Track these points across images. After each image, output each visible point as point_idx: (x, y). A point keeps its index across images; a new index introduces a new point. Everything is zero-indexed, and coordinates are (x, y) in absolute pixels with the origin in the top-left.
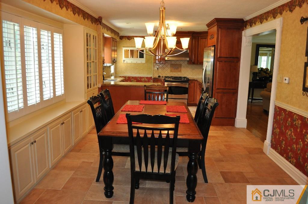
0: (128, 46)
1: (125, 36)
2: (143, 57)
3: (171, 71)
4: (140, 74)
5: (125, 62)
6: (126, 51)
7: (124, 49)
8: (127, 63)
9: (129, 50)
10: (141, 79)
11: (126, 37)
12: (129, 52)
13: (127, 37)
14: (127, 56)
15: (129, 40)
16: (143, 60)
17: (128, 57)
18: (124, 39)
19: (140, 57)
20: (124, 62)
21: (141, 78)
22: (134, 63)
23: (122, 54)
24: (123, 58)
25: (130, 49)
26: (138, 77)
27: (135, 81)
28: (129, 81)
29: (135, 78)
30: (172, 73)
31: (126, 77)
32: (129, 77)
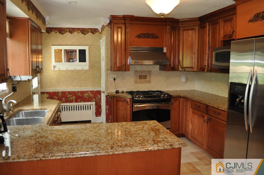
0: (60, 44)
1: (55, 28)
2: (85, 61)
3: (136, 82)
4: (80, 86)
5: (57, 69)
6: (58, 52)
7: (54, 48)
8: (60, 71)
9: (61, 50)
10: (83, 96)
12: (61, 53)
13: (58, 30)
14: (58, 60)
15: (62, 34)
16: (85, 66)
17: (61, 62)
18: (53, 33)
19: (80, 61)
20: (55, 69)
21: (82, 92)
22: (71, 71)
23: (51, 57)
24: (53, 63)
25: (63, 48)
26: (78, 92)
27: (74, 97)
28: (64, 99)
29: (74, 93)
30: (137, 85)
31: (58, 92)
32: (63, 93)
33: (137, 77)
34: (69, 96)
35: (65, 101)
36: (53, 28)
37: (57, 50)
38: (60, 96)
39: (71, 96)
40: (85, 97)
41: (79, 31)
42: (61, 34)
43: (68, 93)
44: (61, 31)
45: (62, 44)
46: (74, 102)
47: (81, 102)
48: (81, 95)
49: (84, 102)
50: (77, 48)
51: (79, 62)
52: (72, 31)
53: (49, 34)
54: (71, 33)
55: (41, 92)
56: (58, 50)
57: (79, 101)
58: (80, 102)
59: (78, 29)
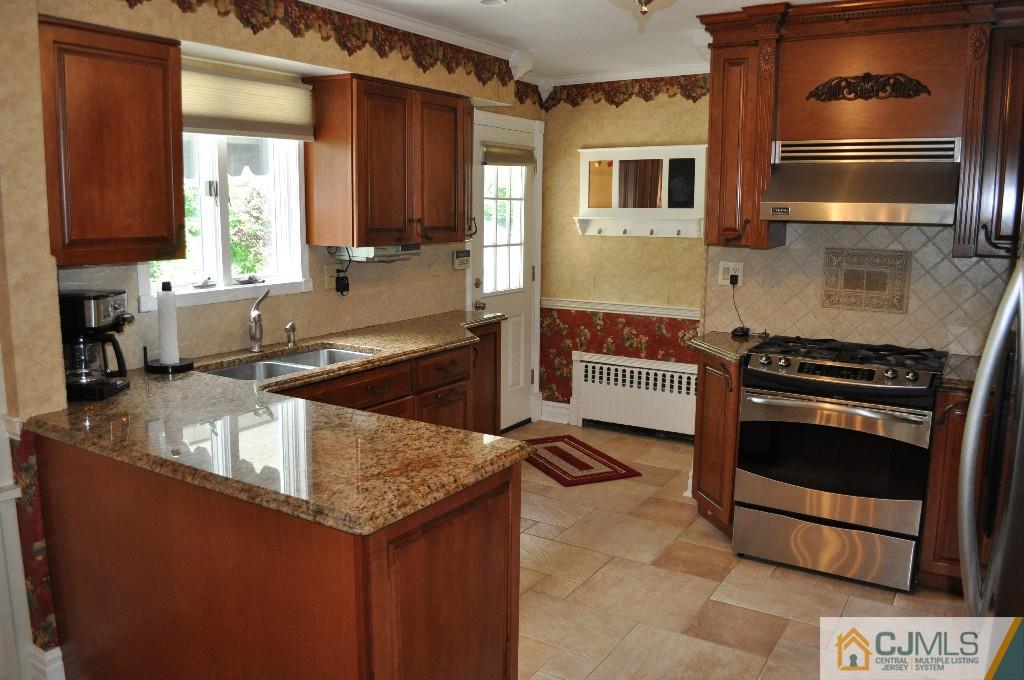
0: (609, 142)
1: (596, 84)
2: (688, 203)
3: (829, 300)
4: (669, 301)
5: (592, 231)
6: (601, 169)
7: (587, 156)
8: (602, 238)
9: (610, 164)
10: (675, 335)
11: (597, 87)
12: (610, 175)
13: (604, 90)
14: (599, 201)
15: (618, 105)
16: (689, 222)
17: (609, 206)
18: (589, 103)
19: (672, 204)
20: (587, 234)
22: (639, 238)
23: (577, 189)
24: (584, 210)
25: (618, 155)
26: (660, 319)
27: (644, 339)
28: (610, 340)
29: (643, 324)
30: (834, 312)
31: (595, 314)
32: (611, 318)
33: (837, 276)
34: (626, 330)
35: (614, 348)
36: (588, 85)
37: (597, 165)
38: (599, 328)
39: (634, 332)
40: (682, 344)
41: (676, 89)
42: (614, 107)
43: (624, 320)
44: (615, 93)
45: (616, 141)
46: (643, 355)
47: (668, 360)
48: (669, 335)
49: (679, 360)
50: (665, 154)
51: (670, 206)
52: (648, 89)
53: (577, 108)
54: (647, 98)
55: (542, 309)
56: (600, 163)
57: (659, 356)
58: (666, 358)
59: (672, 81)
